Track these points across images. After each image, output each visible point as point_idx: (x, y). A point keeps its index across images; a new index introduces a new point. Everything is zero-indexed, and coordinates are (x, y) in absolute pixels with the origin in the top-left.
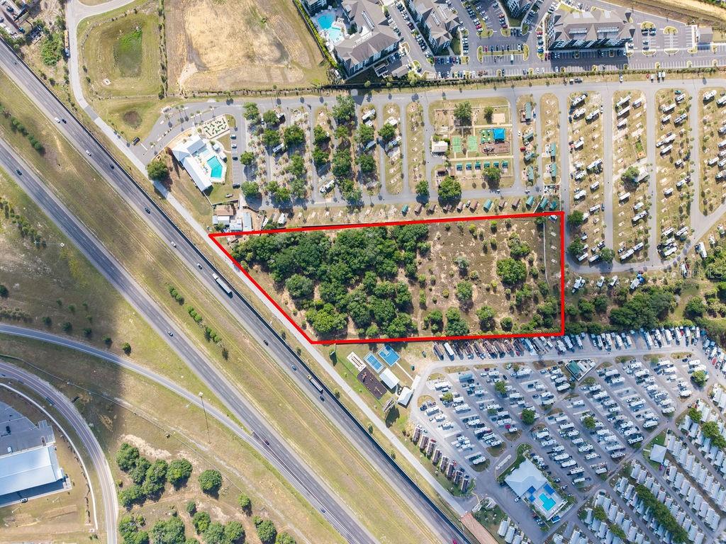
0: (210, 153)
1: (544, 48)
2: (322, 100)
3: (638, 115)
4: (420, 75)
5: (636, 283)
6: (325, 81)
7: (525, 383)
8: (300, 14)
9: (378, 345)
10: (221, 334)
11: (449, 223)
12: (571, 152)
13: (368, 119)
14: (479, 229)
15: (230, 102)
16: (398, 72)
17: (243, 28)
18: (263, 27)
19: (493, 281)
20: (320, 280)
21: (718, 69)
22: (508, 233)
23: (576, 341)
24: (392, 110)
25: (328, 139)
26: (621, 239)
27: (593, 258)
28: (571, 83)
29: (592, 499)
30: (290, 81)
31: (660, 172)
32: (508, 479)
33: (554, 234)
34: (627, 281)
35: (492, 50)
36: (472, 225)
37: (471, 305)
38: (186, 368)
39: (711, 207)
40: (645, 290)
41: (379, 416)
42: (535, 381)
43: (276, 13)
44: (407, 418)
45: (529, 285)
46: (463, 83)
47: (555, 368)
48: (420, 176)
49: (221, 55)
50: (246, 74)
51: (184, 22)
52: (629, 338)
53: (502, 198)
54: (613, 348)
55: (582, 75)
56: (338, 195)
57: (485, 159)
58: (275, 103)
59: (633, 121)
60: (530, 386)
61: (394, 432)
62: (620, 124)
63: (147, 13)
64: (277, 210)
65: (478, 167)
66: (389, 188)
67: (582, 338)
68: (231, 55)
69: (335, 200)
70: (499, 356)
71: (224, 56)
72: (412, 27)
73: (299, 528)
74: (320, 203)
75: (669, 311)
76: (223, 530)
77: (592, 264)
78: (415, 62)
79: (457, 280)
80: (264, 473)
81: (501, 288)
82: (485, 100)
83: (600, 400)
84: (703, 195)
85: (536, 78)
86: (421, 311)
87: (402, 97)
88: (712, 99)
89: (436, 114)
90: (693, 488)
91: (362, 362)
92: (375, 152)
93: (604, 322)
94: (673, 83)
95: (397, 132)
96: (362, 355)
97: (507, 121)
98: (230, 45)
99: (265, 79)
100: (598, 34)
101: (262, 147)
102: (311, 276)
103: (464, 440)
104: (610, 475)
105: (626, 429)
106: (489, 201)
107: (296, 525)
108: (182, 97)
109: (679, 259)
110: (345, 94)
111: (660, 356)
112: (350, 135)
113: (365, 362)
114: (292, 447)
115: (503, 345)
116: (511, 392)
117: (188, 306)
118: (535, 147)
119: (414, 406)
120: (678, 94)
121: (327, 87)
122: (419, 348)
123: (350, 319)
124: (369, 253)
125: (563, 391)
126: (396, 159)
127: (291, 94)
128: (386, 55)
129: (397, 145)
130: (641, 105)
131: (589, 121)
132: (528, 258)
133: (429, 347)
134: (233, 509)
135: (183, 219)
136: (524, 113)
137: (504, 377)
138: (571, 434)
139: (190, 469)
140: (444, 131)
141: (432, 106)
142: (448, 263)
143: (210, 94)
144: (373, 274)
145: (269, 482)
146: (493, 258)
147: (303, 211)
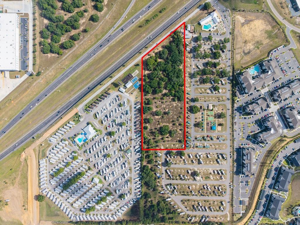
0: (213, 25)
1: (243, 146)
2: (229, 66)
3: (218, 178)
4: (236, 101)
5: (158, 175)
6: (236, 68)
7: (124, 134)
8: (260, 60)
9: (141, 81)
10: (148, 26)
11: (183, 109)
12: (206, 153)
13: (222, 82)
14: (180, 119)
15: (230, 33)
16: (238, 93)
17: (256, 40)
18: (256, 47)
19: (161, 123)
20: (166, 62)
21: (233, 207)
22: (178, 129)
23: (138, 153)
24: (224, 91)
25: (215, 68)
26: (174, 170)
27: (168, 160)
28: (230, 154)
29: (81, 156)
30: (236, 55)
31: (197, 185)
32: (90, 125)
33: (177, 146)
34: (159, 172)
35: (243, 127)
36: (182, 116)
37: (153, 116)
38: (136, 12)
39: (184, 203)
40: (155, 178)
41: (115, 81)
42: (125, 137)
43: (261, 52)
44: (114, 90)
45: (159, 136)
46: (232, 117)
47: (129, 144)
48: (201, 100)
49: (247, 31)
50: (239, 40)
51: (259, 19)
52: (138, 172)
54: (135, 166)
55: (233, 159)
56: (196, 70)
57: (205, 123)
58: (229, 49)
59: (216, 176)
60: (123, 135)
61: (109, 85)
62: (215, 171)
63: (263, 6)
64: (191, 48)
65: (202, 120)
66: (197, 88)
67: (139, 155)
68: (247, 35)
69: (194, 69)
70: (135, 124)
71: (246, 32)
72: (253, 99)
73: (76, 50)
74: (193, 63)
75: (147, 187)
76: (77, 22)
77: (166, 159)
78: (241, 100)
79: (163, 111)
80: (96, 38)
81: (159, 126)
82: (226, 124)
83: (117, 160)
84: (188, 200)
85: (233, 142)
86: (152, 98)
87: (229, 95)
88: (222, 204)
89: (222, 106)
90: (82, 193)
92: (210, 84)
93: (145, 163)
94: (228, 191)
95: (217, 92)
96: (138, 75)
97: (218, 131)
98: (250, 35)
99: (238, 47)
100: (247, 164)
101: (214, 44)
102: (167, 58)
103: (105, 110)
104: (89, 163)
105: (106, 169)
106: (190, 123)
107: (77, 48)
108: (233, 17)
109: (166, 191)
110: (231, 74)
111: (131, 183)
112: (217, 75)
113: (135, 76)
114: (105, 49)
115: (138, 126)
116: (122, 128)
117: (159, 14)
118: (208, 141)
119: (118, 93)
120: (225, 192)
121: (233, 68)
122: (139, 96)
123: (151, 72)
124: (175, 79)
125: (120, 147)
126: (207, 91)
127: (232, 55)
128: (244, 89)
129: (212, 92)
130: (222, 179)
131: (217, 160)
132: (169, 136)
133: (139, 100)
134: (85, 26)
135: (190, 14)
136: (221, 137)
137: (127, 126)
138: (105, 149)
139: (100, 11)
140: (216, 109)
141: (225, 105)
142: (169, 108)
143: (233, 27)
144: (167, 80)
145: (93, 39)
146: (170, 124)
147: (191, 57)
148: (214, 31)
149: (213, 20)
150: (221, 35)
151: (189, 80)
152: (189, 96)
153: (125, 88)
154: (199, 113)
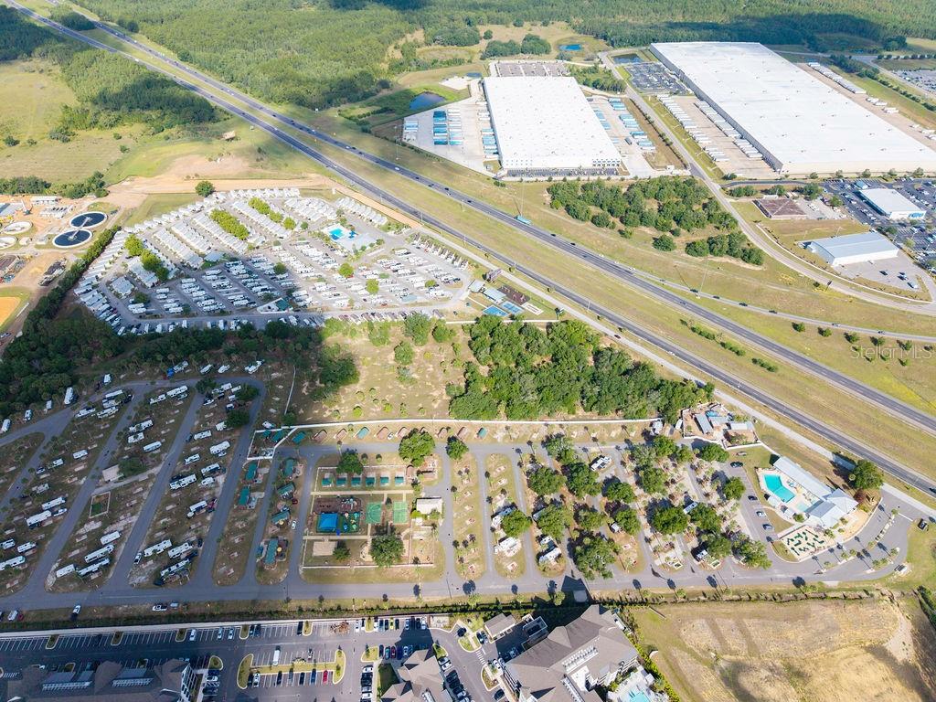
0: (796, 506)
1: (205, 680)
2: (636, 584)
4: (460, 623)
11: (419, 415)
12: (214, 499)
14: (378, 410)
15: (799, 582)
24: (510, 568)
28: (176, 604)
30: (703, 621)
31: (80, 478)
33: (272, 410)
34: (188, 370)
35: (314, 674)
37: (396, 349)
41: (503, 276)
42: (330, 298)
44: (474, 274)
46: (379, 609)
47: (305, 307)
48: (460, 474)
49: (856, 678)
50: (791, 635)
52: (209, 327)
53: (339, 443)
56: (582, 455)
57: (357, 490)
58: (718, 579)
59: (89, 544)
60: (336, 295)
61: (487, 267)
64: (668, 437)
65: (369, 481)
66: (507, 461)
68: (835, 678)
69: (585, 450)
74: (608, 447)
78: (471, 649)
81: (358, 362)
86: (459, 342)
87: (492, 589)
89: (432, 559)
91: (527, 308)
92: (532, 507)
96: (527, 312)
97: (311, 543)
99: (752, 626)
110: (598, 593)
113: (523, 308)
117: (744, 357)
118: (273, 504)
119: (466, 281)
121: (632, 603)
122: (461, 318)
126: (498, 497)
127: (695, 594)
129: (497, 515)
133: (450, 318)
135: (796, 431)
139: (688, 253)
140: (421, 534)
141: (438, 572)
142: (423, 379)
143: (839, 594)
144: (521, 368)
145: (607, 248)
146: (363, 385)
147: (630, 438)
148: (772, 514)
149: (818, 507)
150: (769, 539)
151: (535, 436)
152: (470, 434)
153: (482, 291)
154: (400, 470)
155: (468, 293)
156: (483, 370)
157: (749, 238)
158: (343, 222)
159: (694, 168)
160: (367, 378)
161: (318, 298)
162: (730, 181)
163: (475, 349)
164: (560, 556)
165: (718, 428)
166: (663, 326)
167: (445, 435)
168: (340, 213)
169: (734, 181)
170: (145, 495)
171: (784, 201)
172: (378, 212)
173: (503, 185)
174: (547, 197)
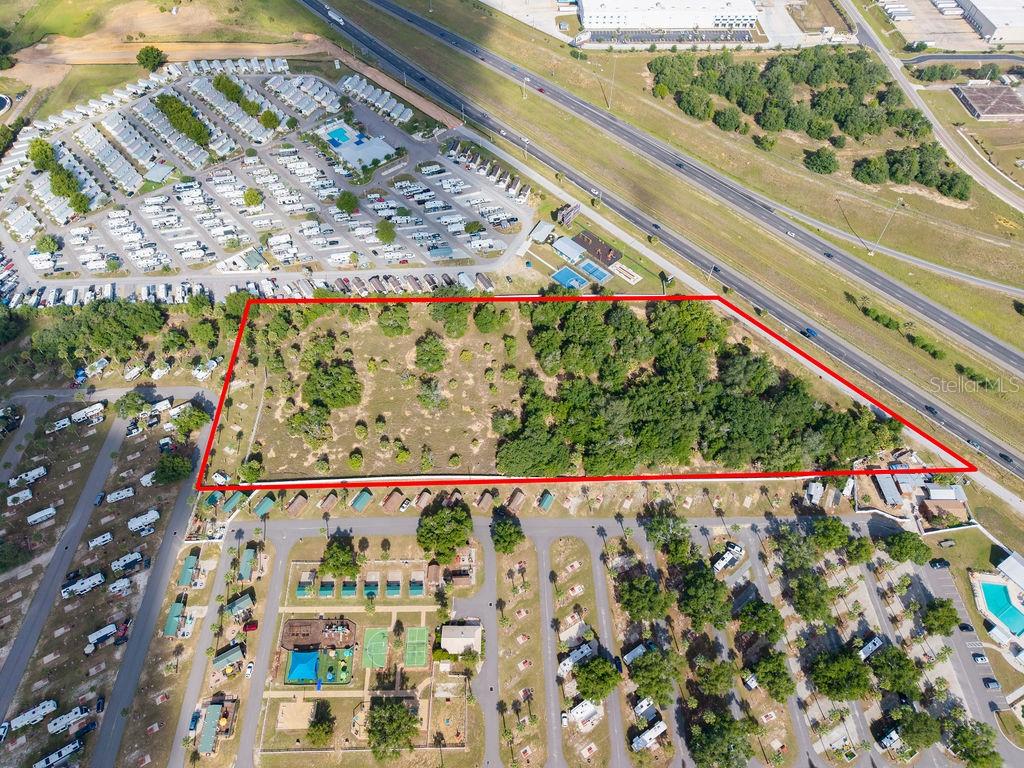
9: (590, 292)
11: (452, 468)
12: (130, 617)
14: (388, 456)
19: (374, 374)
22: (327, 451)
24: (586, 754)
29: (275, 138)
32: (392, 151)
33: (228, 450)
36: (402, 463)
37: (419, 342)
38: (909, 284)
42: (325, 249)
44: (539, 211)
47: (288, 262)
48: (511, 574)
53: (326, 516)
54: (177, 285)
56: (699, 541)
57: (351, 605)
60: (334, 244)
64: (831, 513)
65: (370, 587)
66: (583, 552)
69: (704, 531)
70: (381, 277)
73: (684, 125)
79: (442, 375)
80: (745, 173)
81: (359, 365)
83: (225, 225)
86: (514, 333)
89: (463, 737)
91: (617, 273)
92: (621, 637)
93: (176, 320)
95: (571, 687)
97: (275, 704)
106: (360, 509)
107: (689, 127)
111: (100, 275)
113: (611, 272)
115: (371, 290)
117: (945, 362)
118: (218, 630)
119: (526, 222)
126: (569, 619)
129: (566, 653)
132: (294, 410)
133: (501, 289)
136: (223, 722)
137: (375, 253)
139: (856, 177)
140: (447, 688)
141: (474, 761)
142: (458, 400)
144: (608, 384)
145: (736, 165)
146: (366, 408)
147: (773, 511)
148: (997, 658)
150: (993, 706)
151: (627, 504)
152: (528, 502)
153: (550, 240)
154: (418, 567)
155: (529, 243)
156: (549, 384)
157: (949, 154)
158: (347, 116)
159: (863, 33)
160: (374, 393)
161: (307, 247)
162: (916, 55)
163: (538, 350)
164: (664, 734)
165: (909, 495)
166: (819, 303)
167: (489, 503)
168: (344, 100)
169: (923, 54)
170: (25, 606)
171: (999, 90)
172: (400, 100)
173: (584, 57)
174: (648, 77)
